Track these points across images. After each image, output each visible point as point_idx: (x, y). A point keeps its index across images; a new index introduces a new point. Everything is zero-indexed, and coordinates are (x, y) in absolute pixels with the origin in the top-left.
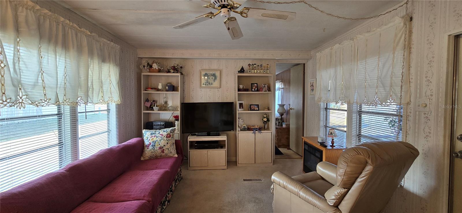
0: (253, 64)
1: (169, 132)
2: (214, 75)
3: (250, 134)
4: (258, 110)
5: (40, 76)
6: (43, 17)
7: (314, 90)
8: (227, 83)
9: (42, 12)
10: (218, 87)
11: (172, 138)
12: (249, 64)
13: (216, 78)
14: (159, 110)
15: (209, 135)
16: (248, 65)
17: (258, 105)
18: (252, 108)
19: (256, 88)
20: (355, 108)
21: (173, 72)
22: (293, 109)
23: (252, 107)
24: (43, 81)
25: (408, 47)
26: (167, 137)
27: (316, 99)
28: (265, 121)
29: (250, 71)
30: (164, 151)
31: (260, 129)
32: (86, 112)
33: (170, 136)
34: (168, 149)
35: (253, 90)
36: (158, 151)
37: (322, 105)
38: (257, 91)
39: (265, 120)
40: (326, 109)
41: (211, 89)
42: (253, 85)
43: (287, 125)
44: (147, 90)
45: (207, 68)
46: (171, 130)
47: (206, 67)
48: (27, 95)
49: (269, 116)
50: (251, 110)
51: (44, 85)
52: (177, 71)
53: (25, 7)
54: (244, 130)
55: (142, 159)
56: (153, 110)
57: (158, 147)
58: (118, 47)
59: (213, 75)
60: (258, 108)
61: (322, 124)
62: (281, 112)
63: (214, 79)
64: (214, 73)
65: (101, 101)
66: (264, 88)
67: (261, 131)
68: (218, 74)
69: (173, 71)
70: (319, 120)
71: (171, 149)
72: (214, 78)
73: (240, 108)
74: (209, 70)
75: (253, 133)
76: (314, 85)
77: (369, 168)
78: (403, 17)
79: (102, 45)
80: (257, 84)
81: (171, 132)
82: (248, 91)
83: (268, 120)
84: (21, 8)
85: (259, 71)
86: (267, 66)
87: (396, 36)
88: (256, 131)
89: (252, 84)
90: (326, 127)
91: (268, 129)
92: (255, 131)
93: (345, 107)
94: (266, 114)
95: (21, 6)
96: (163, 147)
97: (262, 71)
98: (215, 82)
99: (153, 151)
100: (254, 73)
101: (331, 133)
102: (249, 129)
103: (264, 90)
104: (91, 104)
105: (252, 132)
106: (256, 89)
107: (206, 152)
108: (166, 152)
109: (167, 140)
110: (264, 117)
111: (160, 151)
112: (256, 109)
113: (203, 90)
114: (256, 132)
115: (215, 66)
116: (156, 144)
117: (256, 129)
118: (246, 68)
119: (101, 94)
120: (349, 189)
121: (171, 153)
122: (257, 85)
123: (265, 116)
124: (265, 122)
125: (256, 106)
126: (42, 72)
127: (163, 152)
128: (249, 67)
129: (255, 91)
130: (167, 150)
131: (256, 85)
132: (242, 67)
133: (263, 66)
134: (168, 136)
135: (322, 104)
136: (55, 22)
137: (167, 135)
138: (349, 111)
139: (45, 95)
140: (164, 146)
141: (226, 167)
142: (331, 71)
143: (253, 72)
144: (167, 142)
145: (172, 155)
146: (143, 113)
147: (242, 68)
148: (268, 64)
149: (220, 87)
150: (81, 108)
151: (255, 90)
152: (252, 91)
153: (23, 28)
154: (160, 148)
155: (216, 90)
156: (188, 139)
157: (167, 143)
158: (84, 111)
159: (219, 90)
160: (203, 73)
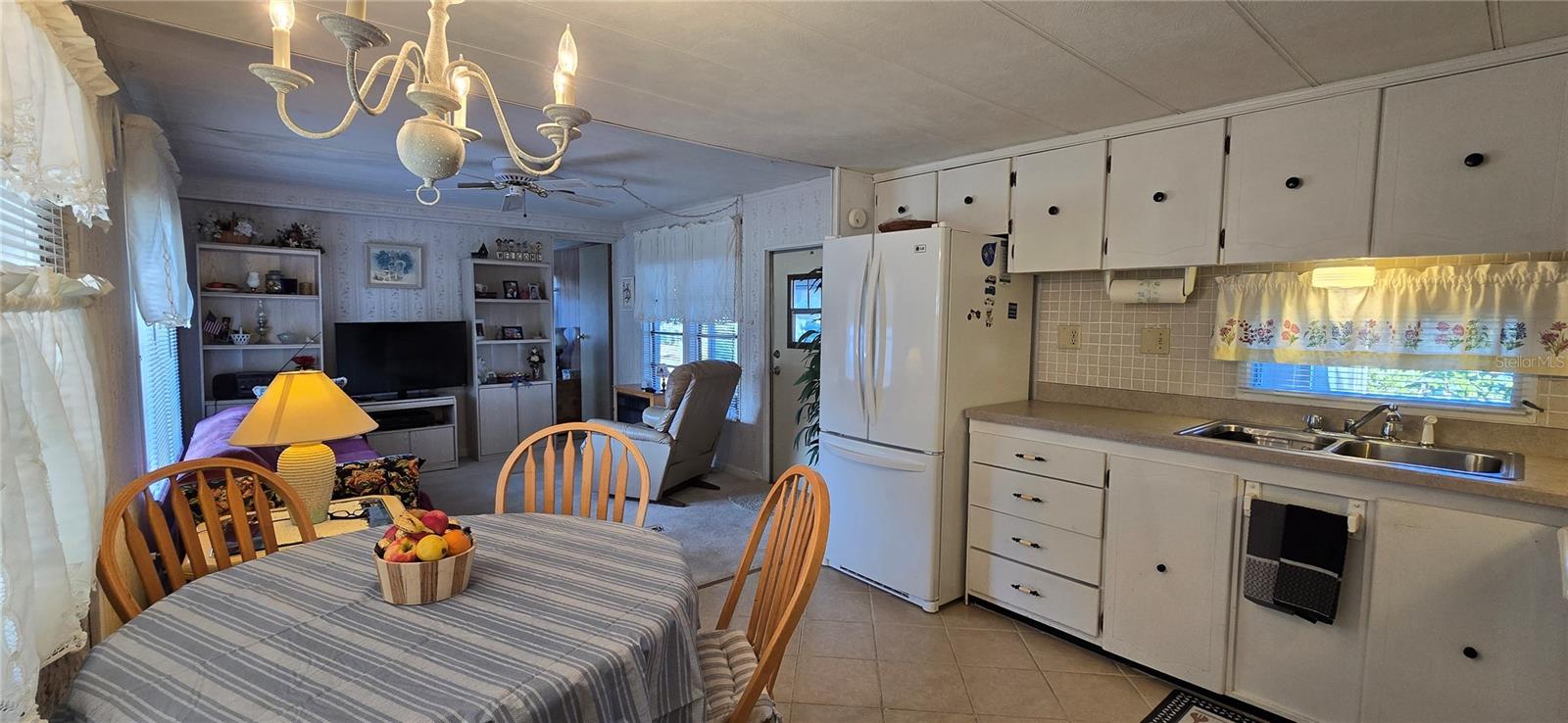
0: (505, 240)
2: (405, 258)
3: (506, 389)
4: (522, 339)
7: (632, 299)
8: (439, 277)
10: (417, 285)
12: (498, 239)
13: (411, 266)
14: (249, 343)
15: (403, 397)
16: (496, 241)
17: (520, 328)
18: (505, 334)
19: (514, 291)
20: (693, 330)
21: (297, 246)
22: (588, 337)
23: (506, 332)
25: (739, 253)
27: (636, 315)
28: (534, 362)
29: (500, 255)
35: (509, 295)
37: (647, 328)
38: (518, 297)
39: (535, 359)
40: (653, 333)
41: (397, 289)
42: (507, 284)
43: (572, 373)
44: (208, 288)
45: (385, 238)
47: (380, 233)
49: (542, 351)
50: (504, 339)
52: (307, 243)
54: (491, 381)
56: (232, 342)
59: (403, 256)
60: (521, 333)
61: (647, 360)
62: (561, 345)
63: (404, 266)
64: (405, 252)
66: (531, 291)
68: (416, 255)
69: (296, 243)
70: (642, 354)
72: (404, 264)
73: (478, 335)
74: (394, 244)
75: (512, 387)
76: (631, 289)
77: (693, 382)
78: (733, 218)
80: (516, 282)
82: (494, 298)
83: (542, 360)
85: (520, 257)
86: (539, 246)
87: (729, 239)
88: (519, 382)
89: (504, 282)
90: (653, 365)
91: (542, 378)
92: (515, 382)
93: (680, 328)
94: (535, 346)
97: (527, 256)
98: (407, 273)
100: (510, 259)
101: (661, 370)
102: (501, 379)
103: (532, 295)
105: (511, 384)
106: (515, 293)
107: (406, 435)
110: (533, 354)
112: (515, 337)
113: (374, 291)
114: (520, 384)
115: (406, 234)
117: (518, 379)
118: (491, 246)
120: (677, 409)
122: (517, 284)
123: (534, 351)
124: (533, 364)
125: (516, 330)
128: (499, 245)
129: (513, 298)
131: (513, 284)
132: (484, 245)
133: (528, 246)
135: (646, 324)
138: (685, 335)
141: (455, 465)
142: (658, 269)
143: (507, 257)
146: (204, 351)
147: (483, 248)
148: (538, 242)
149: (423, 287)
151: (512, 294)
152: (506, 298)
155: (413, 292)
159: (422, 293)
160: (376, 251)
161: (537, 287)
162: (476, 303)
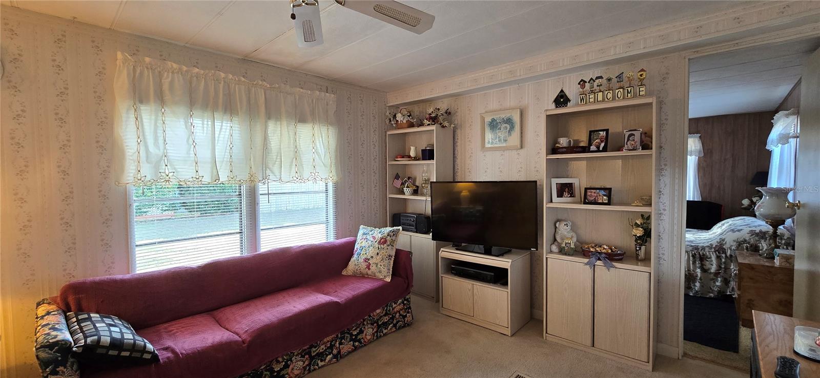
0: (592, 79)
1: (386, 235)
2: (509, 121)
3: (579, 265)
4: (609, 204)
5: (192, 149)
6: (197, 77)
9: (194, 72)
10: (517, 146)
11: (388, 246)
12: (582, 80)
13: (512, 128)
15: (488, 252)
16: (579, 84)
17: (610, 189)
18: (588, 197)
19: (602, 142)
22: (804, 206)
23: (589, 194)
24: (195, 155)
26: (380, 243)
28: (636, 236)
29: (583, 99)
30: (370, 267)
31: (614, 257)
32: (269, 194)
33: (385, 242)
34: (377, 264)
35: (593, 148)
36: (362, 264)
38: (605, 150)
39: (639, 232)
41: (504, 151)
42: (594, 136)
44: (397, 159)
45: (496, 106)
46: (391, 231)
47: (493, 105)
48: (174, 172)
50: (585, 203)
51: (196, 160)
52: (434, 121)
53: (170, 71)
55: (344, 273)
57: (363, 258)
58: (331, 97)
59: (507, 120)
60: (609, 196)
62: (772, 212)
63: (508, 129)
64: (508, 115)
65: (295, 178)
66: (628, 140)
67: (613, 263)
68: (516, 118)
69: (428, 122)
71: (381, 266)
72: (508, 126)
74: (500, 110)
75: (586, 264)
79: (297, 98)
80: (607, 131)
81: (388, 236)
82: (579, 152)
83: (648, 234)
84: (166, 73)
85: (610, 96)
86: (641, 75)
88: (599, 259)
89: (591, 132)
91: (649, 260)
92: (593, 259)
95: (166, 71)
96: (369, 259)
97: (620, 93)
98: (511, 135)
99: (356, 262)
100: (596, 101)
102: (583, 252)
103: (628, 145)
104: (279, 183)
105: (586, 260)
106: (603, 145)
107: (470, 287)
108: (373, 268)
109: (379, 249)
110: (638, 226)
111: (364, 265)
112: (600, 201)
113: (488, 155)
114: (599, 263)
115: (511, 100)
116: (362, 253)
117: (598, 256)
118: (572, 92)
119: (294, 169)
121: (380, 272)
122: (607, 133)
123: (639, 223)
124: (639, 240)
125: (602, 192)
126: (194, 144)
127: (368, 267)
128: (583, 87)
129: (598, 151)
130: (374, 266)
131: (603, 134)
132: (562, 91)
133: (625, 79)
134: (383, 241)
136: (214, 80)
137: (382, 238)
139: (197, 171)
140: (372, 257)
141: (508, 332)
143: (592, 100)
144: (378, 251)
145: (381, 277)
146: (389, 197)
147: (562, 94)
148: (642, 70)
149: (522, 147)
150: (262, 188)
151: (598, 147)
152: (589, 151)
153: (167, 96)
154: (366, 260)
155: (514, 152)
156: (440, 253)
157: (378, 254)
158: (267, 192)
159: (522, 152)
160: (488, 119)
161: (637, 135)
162: (547, 160)
